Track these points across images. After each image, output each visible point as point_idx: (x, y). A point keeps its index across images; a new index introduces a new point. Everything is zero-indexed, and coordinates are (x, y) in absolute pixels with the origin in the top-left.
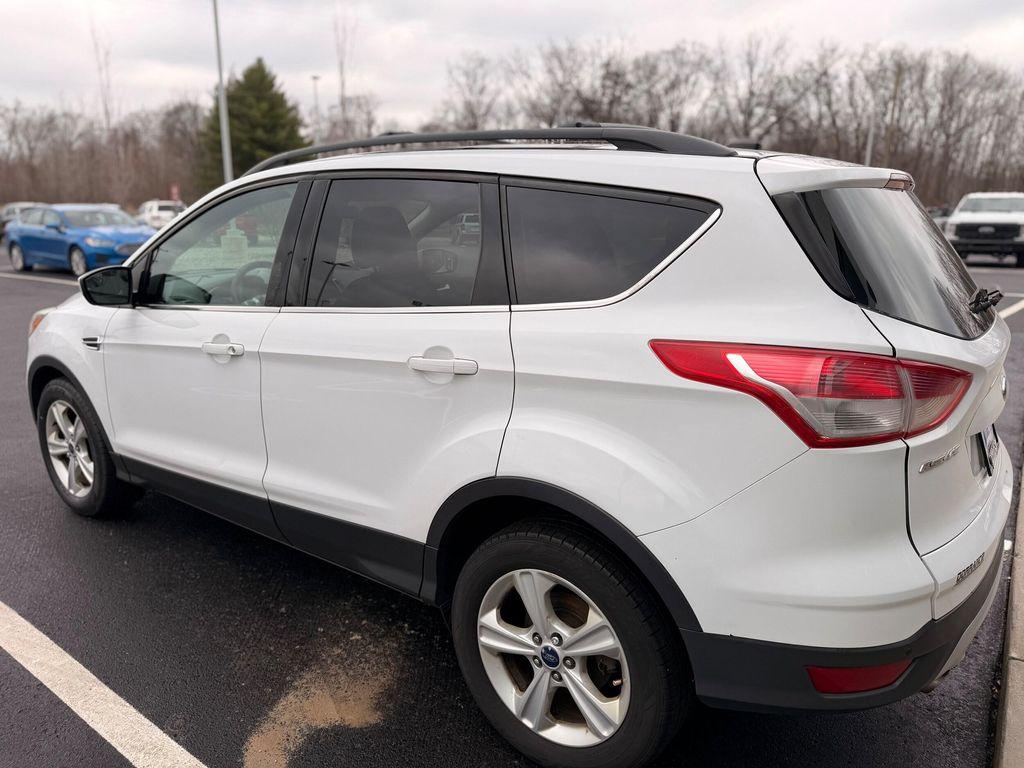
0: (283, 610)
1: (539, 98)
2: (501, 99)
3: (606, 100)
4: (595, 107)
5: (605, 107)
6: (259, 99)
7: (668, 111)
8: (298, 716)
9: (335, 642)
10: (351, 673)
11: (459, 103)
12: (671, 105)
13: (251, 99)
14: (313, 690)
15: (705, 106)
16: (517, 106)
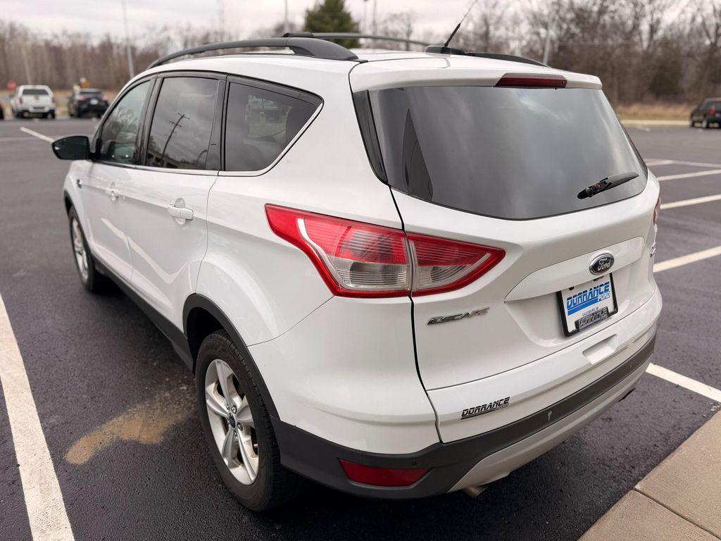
0: (155, 364)
1: (540, 9)
2: (511, 11)
3: (596, 9)
4: (586, 15)
5: (594, 15)
6: (333, 18)
7: (649, 18)
8: (116, 430)
9: (169, 389)
10: (165, 409)
11: (476, 15)
12: (652, 13)
13: (327, 18)
14: (136, 416)
15: (683, 12)
16: (522, 16)
